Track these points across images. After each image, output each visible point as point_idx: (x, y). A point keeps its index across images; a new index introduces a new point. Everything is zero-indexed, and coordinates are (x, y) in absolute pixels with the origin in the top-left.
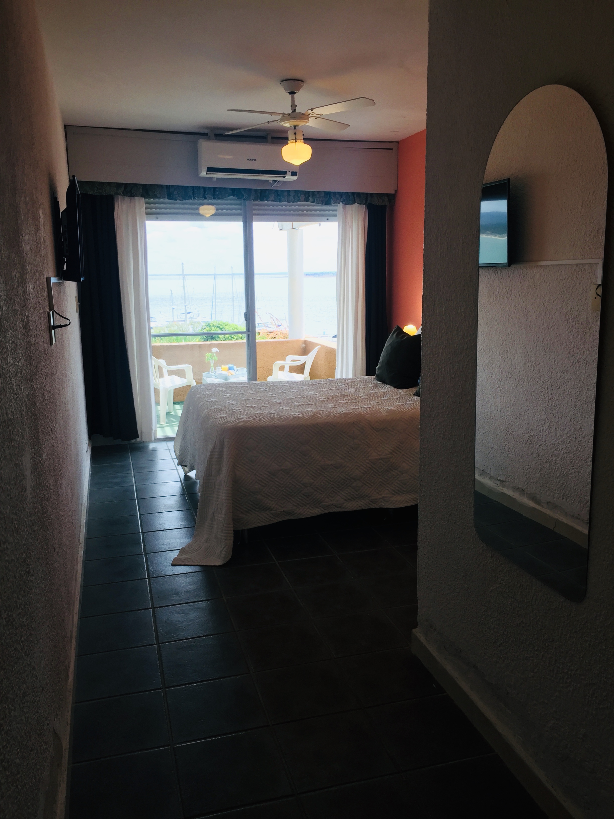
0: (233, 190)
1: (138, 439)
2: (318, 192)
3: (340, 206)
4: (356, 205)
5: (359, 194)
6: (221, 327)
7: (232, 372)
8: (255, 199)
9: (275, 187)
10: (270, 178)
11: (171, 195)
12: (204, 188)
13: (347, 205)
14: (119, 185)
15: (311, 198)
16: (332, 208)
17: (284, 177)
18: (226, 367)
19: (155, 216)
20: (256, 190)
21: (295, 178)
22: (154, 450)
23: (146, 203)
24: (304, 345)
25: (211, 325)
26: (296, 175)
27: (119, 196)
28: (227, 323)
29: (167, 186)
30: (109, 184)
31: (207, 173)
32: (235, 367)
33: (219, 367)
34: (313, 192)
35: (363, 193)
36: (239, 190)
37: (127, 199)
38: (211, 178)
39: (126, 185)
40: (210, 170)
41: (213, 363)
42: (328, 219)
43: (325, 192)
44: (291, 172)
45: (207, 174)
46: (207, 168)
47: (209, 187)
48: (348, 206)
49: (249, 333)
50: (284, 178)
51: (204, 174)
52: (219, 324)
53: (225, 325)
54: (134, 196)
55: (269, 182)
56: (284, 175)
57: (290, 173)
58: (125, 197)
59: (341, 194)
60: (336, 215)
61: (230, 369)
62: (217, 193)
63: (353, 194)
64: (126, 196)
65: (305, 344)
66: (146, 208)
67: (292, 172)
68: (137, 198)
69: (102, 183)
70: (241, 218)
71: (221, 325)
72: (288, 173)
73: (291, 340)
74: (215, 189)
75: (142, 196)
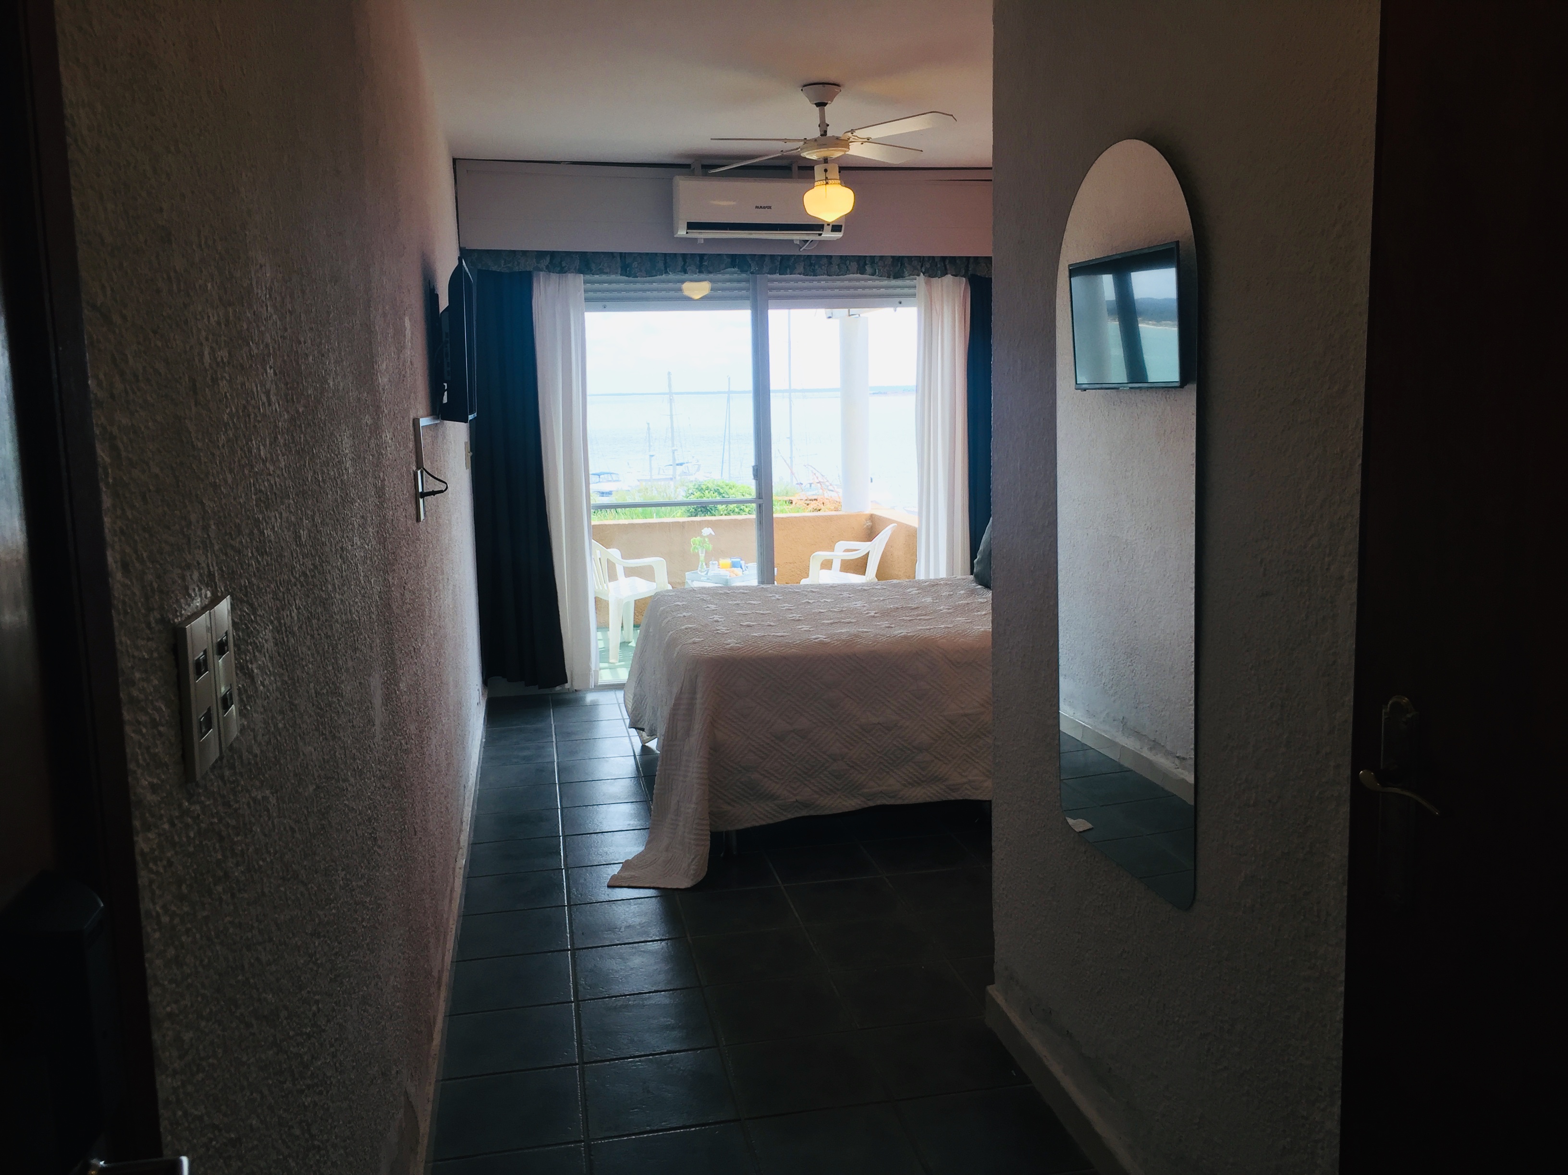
0: (733, 257)
1: (567, 686)
2: (881, 257)
3: (921, 280)
4: (949, 278)
5: (953, 259)
6: (722, 491)
7: (738, 571)
8: (772, 272)
9: (805, 251)
10: (796, 236)
11: (628, 269)
12: (684, 256)
13: (933, 277)
14: (540, 255)
15: (868, 269)
16: (908, 282)
17: (820, 235)
18: (727, 562)
19: (601, 304)
20: (772, 257)
21: (838, 235)
22: (595, 705)
23: (585, 282)
24: (869, 524)
25: (704, 487)
26: (840, 231)
27: (542, 273)
28: (731, 484)
29: (621, 253)
30: (525, 253)
31: (688, 231)
32: (743, 562)
33: (714, 562)
34: (872, 258)
35: (961, 258)
36: (743, 257)
37: (554, 277)
38: (696, 239)
39: (553, 254)
40: (691, 226)
41: (704, 555)
42: (900, 303)
43: (893, 257)
44: (831, 225)
45: (687, 233)
46: (688, 223)
47: (692, 254)
48: (934, 280)
49: (761, 501)
50: (819, 237)
51: (682, 232)
52: (718, 486)
53: (728, 487)
54: (565, 273)
55: (795, 242)
56: (820, 231)
57: (830, 227)
58: (551, 274)
59: (921, 260)
60: (914, 295)
61: (734, 565)
62: (706, 263)
63: (944, 259)
64: (553, 272)
65: (872, 522)
66: (586, 291)
67: (833, 226)
68: (570, 276)
69: (514, 252)
70: (748, 303)
71: (722, 488)
72: (826, 227)
73: (846, 514)
74: (702, 256)
75: (580, 271)
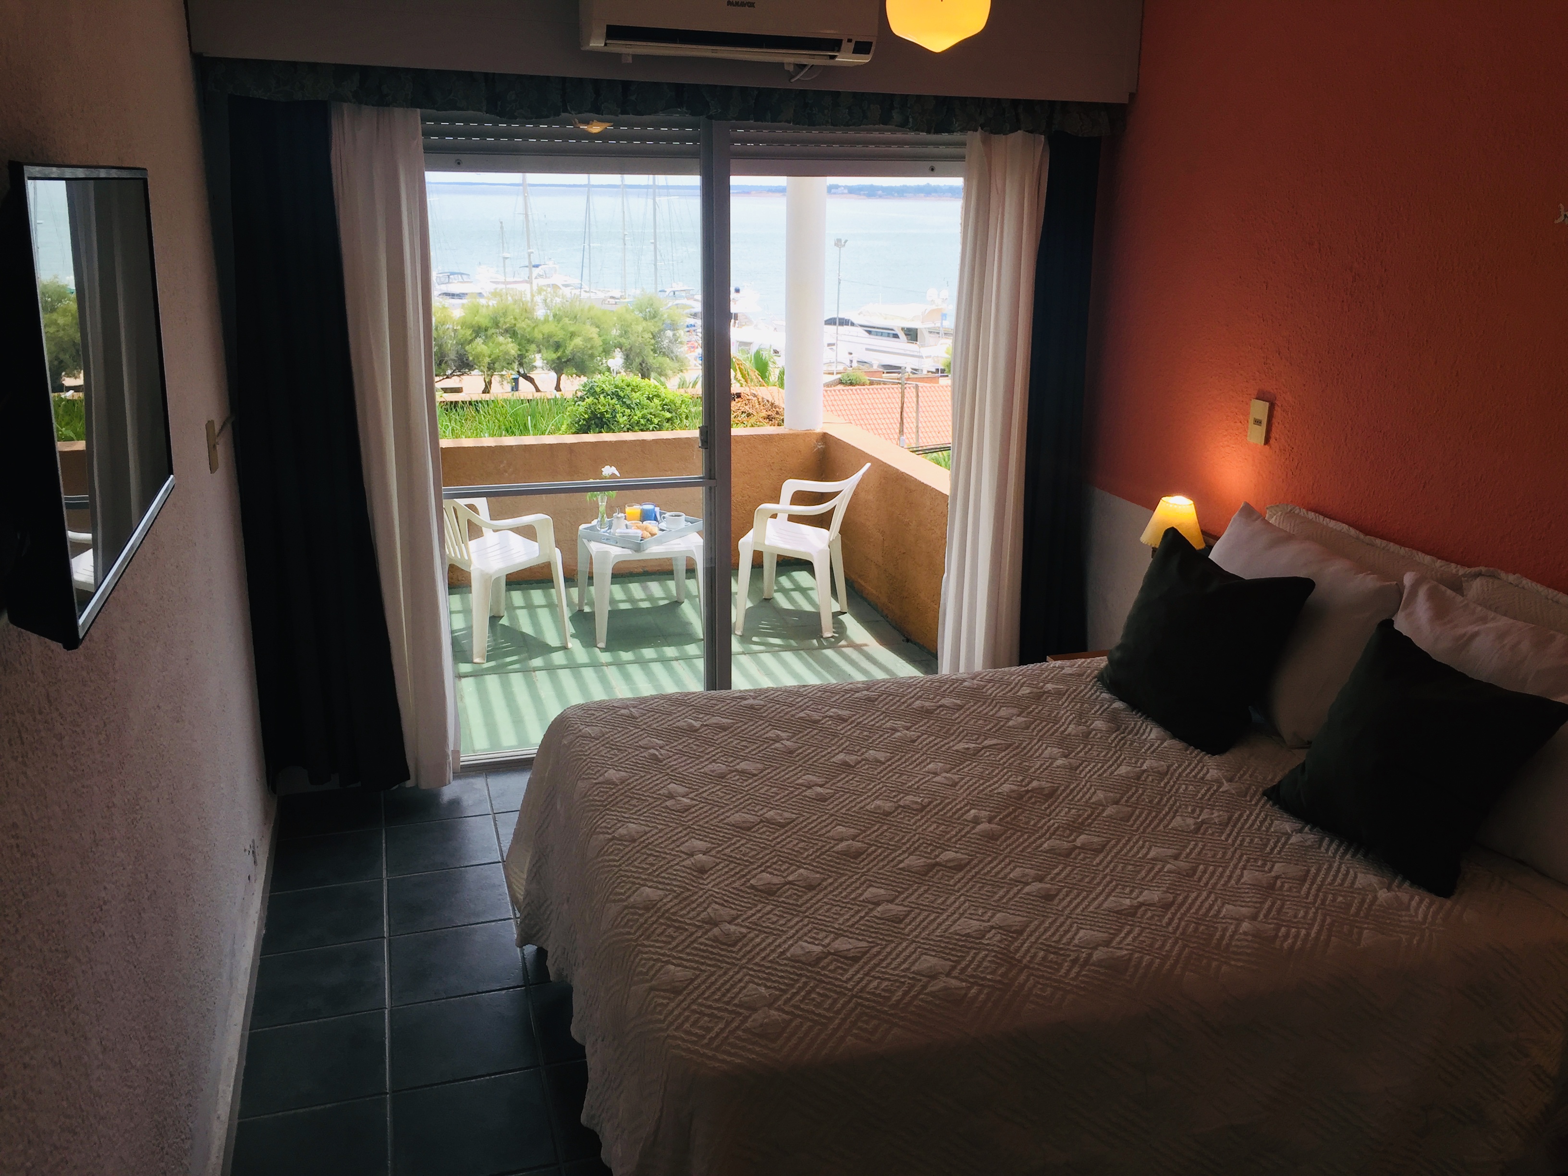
0: (679, 88)
1: (409, 784)
2: (919, 98)
3: (974, 138)
4: (1018, 136)
5: (1029, 105)
6: (622, 394)
7: (651, 525)
8: (743, 116)
9: (799, 82)
10: (789, 58)
11: (499, 103)
12: (596, 83)
13: (995, 133)
14: (342, 71)
15: (896, 116)
17: (835, 57)
18: (634, 510)
19: (454, 157)
20: (743, 90)
21: (863, 59)
23: (424, 120)
24: (820, 446)
25: (598, 390)
26: (867, 52)
27: (345, 105)
28: (634, 384)
29: (486, 75)
30: (313, 67)
31: (608, 42)
32: (657, 509)
33: (620, 515)
34: (905, 98)
35: (1041, 102)
36: (696, 88)
37: (368, 112)
38: (619, 55)
39: (365, 71)
40: (614, 33)
41: (604, 504)
42: (932, 170)
43: (936, 97)
44: (854, 42)
45: (606, 44)
46: (608, 26)
47: (609, 81)
48: (995, 138)
49: (712, 483)
50: (832, 61)
51: (597, 43)
52: (616, 387)
53: (630, 388)
54: (388, 105)
55: (786, 68)
56: (833, 51)
57: (852, 46)
58: (364, 106)
59: (981, 103)
60: (960, 159)
61: (645, 516)
62: (633, 98)
63: (1015, 103)
64: (366, 104)
65: (825, 443)
66: (427, 134)
67: (856, 42)
68: (398, 112)
69: (294, 64)
70: (696, 163)
71: (622, 389)
72: (845, 45)
73: (791, 432)
74: (626, 85)
75: (415, 104)
